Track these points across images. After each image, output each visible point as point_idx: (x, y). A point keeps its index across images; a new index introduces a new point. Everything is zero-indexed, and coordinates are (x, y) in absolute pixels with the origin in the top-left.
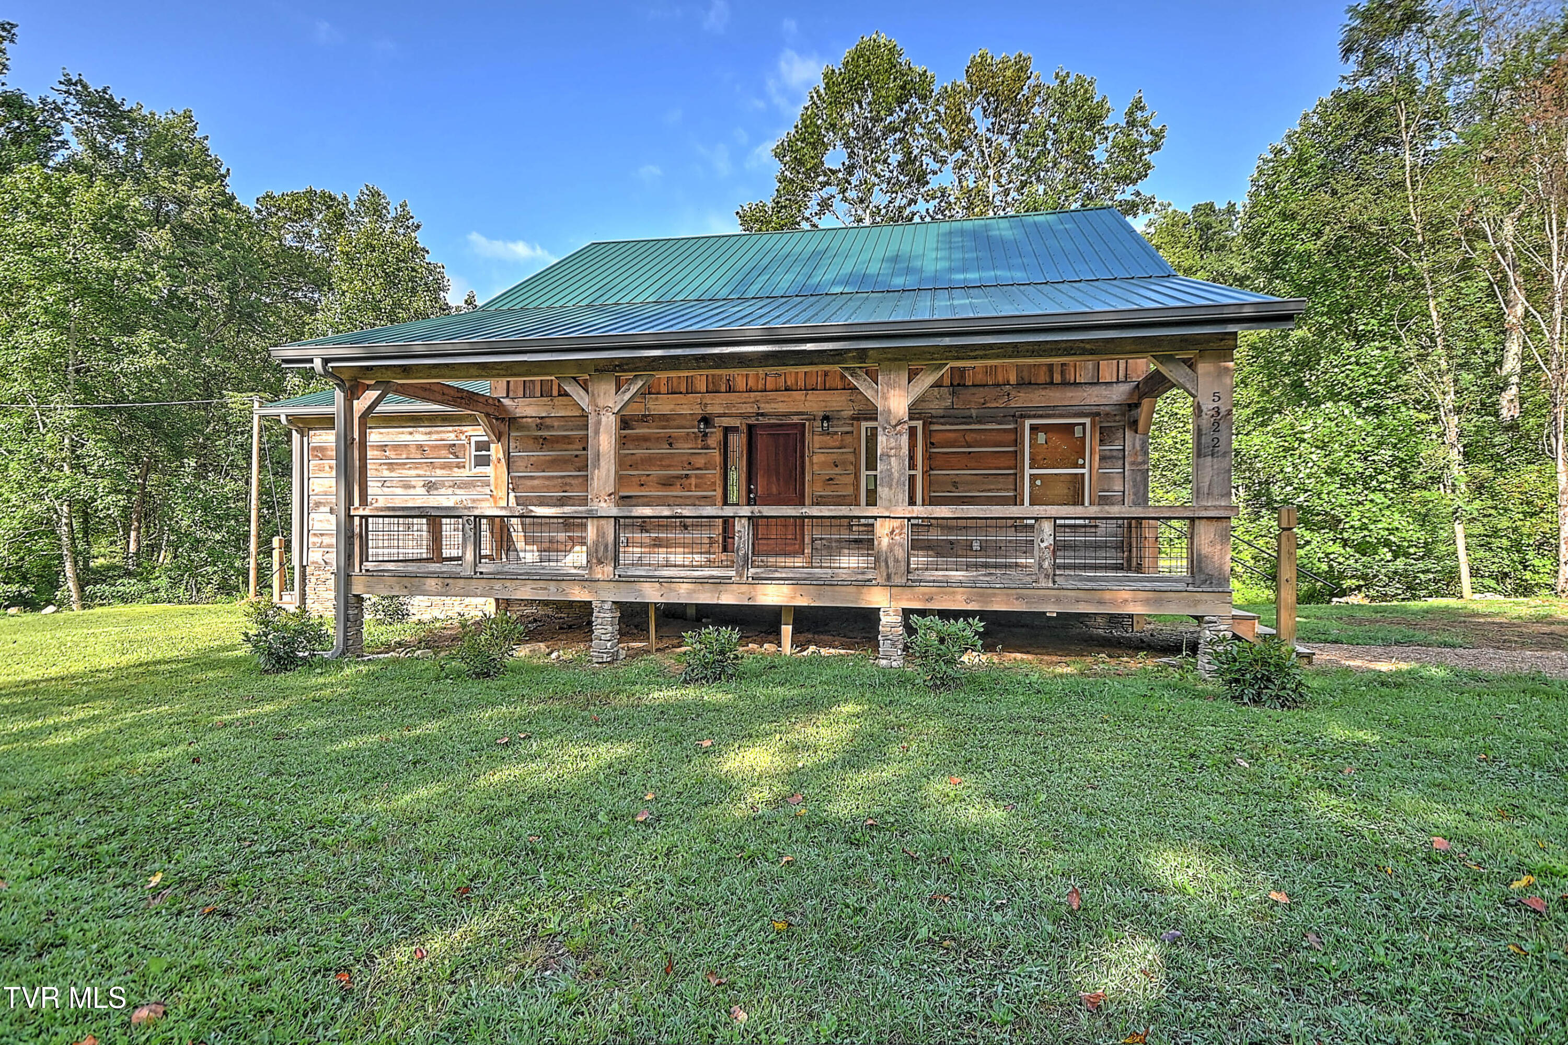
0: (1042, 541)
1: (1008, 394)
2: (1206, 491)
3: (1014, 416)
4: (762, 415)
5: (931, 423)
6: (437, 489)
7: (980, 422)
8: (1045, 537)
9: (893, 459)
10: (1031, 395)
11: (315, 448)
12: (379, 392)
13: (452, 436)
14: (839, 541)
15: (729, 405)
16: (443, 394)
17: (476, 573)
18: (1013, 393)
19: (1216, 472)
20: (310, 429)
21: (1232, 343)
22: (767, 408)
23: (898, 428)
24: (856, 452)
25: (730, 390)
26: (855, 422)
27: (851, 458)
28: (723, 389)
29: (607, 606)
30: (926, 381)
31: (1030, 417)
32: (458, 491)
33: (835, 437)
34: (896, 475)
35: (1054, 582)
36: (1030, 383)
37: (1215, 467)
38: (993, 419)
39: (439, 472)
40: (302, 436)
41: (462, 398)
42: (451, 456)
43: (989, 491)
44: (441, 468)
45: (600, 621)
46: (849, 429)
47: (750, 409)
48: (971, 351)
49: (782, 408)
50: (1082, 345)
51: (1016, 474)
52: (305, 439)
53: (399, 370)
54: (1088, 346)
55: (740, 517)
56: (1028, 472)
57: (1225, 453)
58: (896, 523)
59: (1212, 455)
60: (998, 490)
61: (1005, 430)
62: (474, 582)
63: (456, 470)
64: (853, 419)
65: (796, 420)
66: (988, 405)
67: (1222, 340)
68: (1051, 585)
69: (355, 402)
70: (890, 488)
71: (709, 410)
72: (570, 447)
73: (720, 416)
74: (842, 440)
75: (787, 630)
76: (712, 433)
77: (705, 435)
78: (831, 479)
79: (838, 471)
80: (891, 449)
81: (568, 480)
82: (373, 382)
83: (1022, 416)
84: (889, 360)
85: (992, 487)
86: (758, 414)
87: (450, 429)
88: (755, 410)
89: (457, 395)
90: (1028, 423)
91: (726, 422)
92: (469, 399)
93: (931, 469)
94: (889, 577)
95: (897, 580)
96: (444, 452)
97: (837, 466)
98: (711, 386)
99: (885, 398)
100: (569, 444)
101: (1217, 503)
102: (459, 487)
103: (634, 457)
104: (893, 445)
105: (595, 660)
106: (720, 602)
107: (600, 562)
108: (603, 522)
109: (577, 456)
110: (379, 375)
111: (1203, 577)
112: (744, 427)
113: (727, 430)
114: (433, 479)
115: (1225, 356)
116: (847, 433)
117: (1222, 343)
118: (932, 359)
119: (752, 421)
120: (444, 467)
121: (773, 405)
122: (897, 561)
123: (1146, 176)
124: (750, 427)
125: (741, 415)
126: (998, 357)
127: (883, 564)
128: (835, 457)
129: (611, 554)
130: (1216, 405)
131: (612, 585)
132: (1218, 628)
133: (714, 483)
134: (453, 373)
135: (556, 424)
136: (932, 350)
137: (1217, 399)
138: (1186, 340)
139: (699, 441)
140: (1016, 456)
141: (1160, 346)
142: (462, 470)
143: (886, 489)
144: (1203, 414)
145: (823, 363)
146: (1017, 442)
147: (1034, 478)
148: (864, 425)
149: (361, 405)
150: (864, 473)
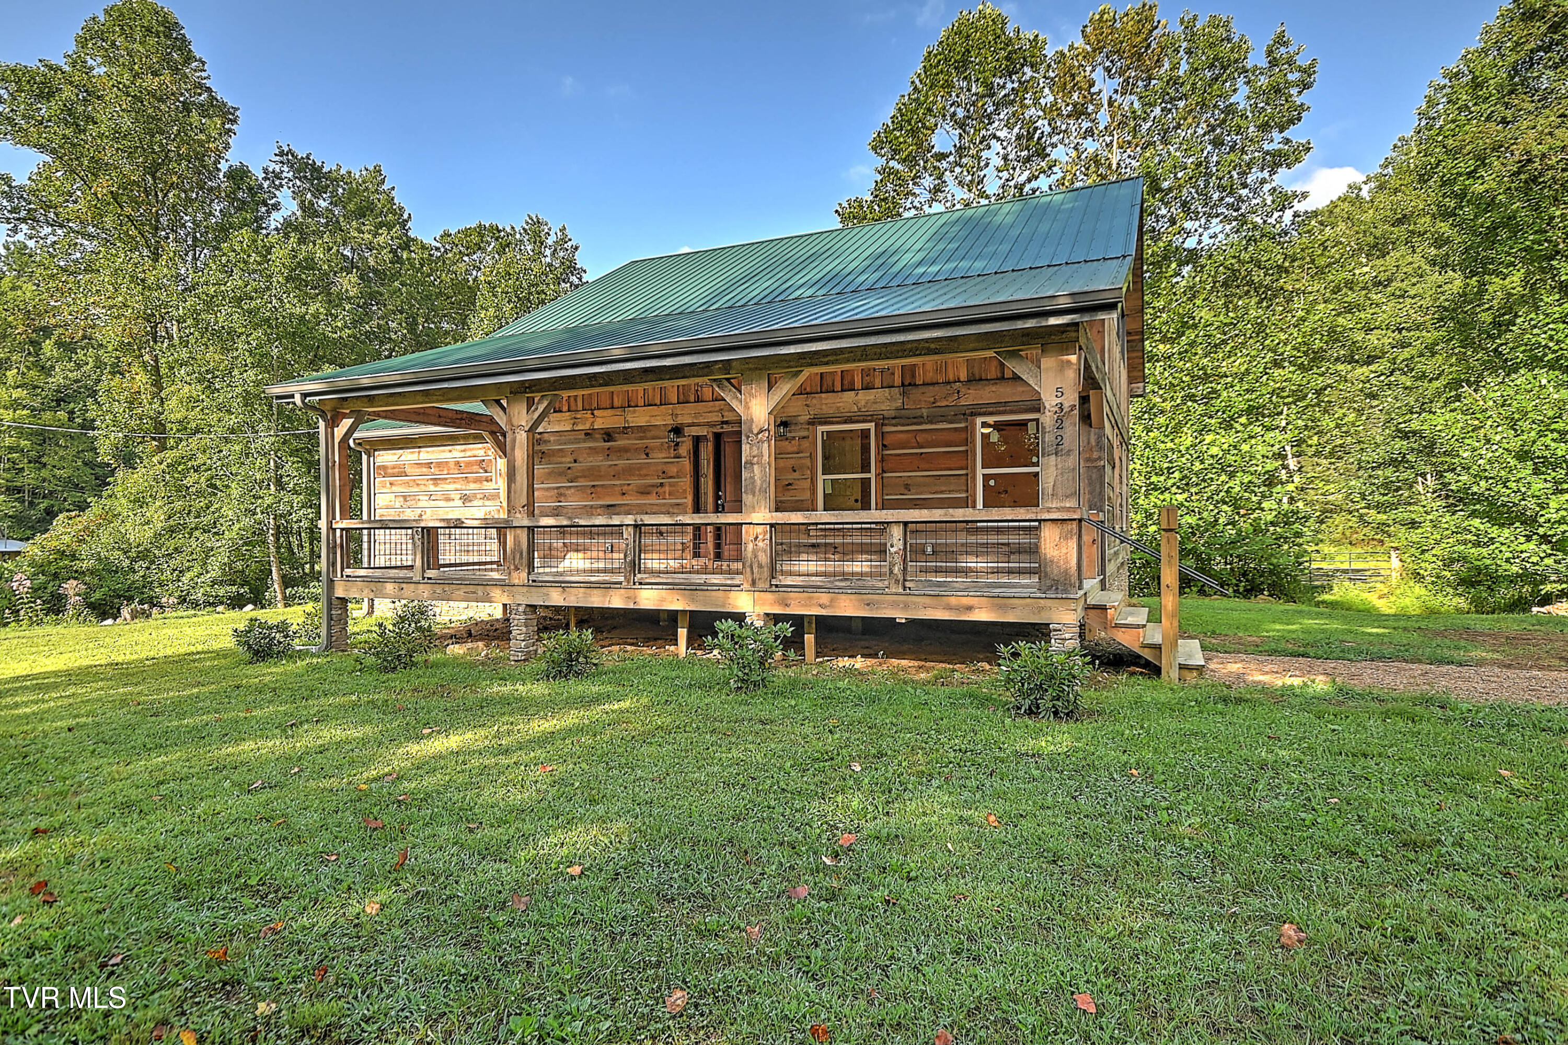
0: (892, 546)
1: (958, 392)
2: (1050, 492)
3: (964, 414)
4: (727, 423)
5: (883, 425)
6: (470, 501)
7: (931, 422)
8: (895, 542)
9: (756, 467)
10: (981, 392)
11: (379, 467)
12: (352, 420)
13: (481, 453)
14: (799, 545)
15: (697, 415)
16: (440, 416)
17: (424, 578)
18: (963, 390)
19: (1060, 471)
20: (375, 450)
21: (1074, 334)
23: (760, 436)
24: (812, 457)
25: (698, 400)
26: (811, 427)
27: (808, 462)
28: (692, 399)
29: (521, 609)
30: (785, 388)
31: (980, 414)
32: (487, 503)
33: (793, 442)
34: (758, 482)
35: (905, 588)
37: (1059, 466)
38: (943, 418)
39: (472, 486)
40: (369, 457)
41: (462, 419)
42: (481, 471)
43: (942, 492)
44: (475, 482)
45: (516, 622)
46: (805, 433)
47: (715, 418)
48: (824, 356)
50: (927, 345)
51: (967, 475)
52: (372, 459)
53: (366, 400)
55: (627, 525)
56: (980, 472)
57: (1069, 451)
58: (759, 529)
59: (1056, 454)
60: (950, 492)
61: (956, 429)
62: (421, 586)
63: (485, 483)
64: (809, 423)
66: (938, 404)
67: (1063, 332)
68: (901, 590)
69: (336, 429)
70: (754, 495)
71: (680, 420)
72: (563, 460)
73: (690, 425)
74: (799, 445)
75: (682, 633)
76: (683, 442)
77: (677, 444)
78: (790, 484)
79: (796, 475)
80: (754, 457)
81: (562, 491)
82: (348, 411)
83: (972, 414)
84: (750, 369)
85: (944, 488)
86: (723, 423)
87: (480, 446)
88: (720, 419)
89: (455, 416)
90: (979, 420)
91: (696, 431)
92: (471, 419)
93: (884, 471)
94: (754, 583)
95: (761, 585)
96: (475, 468)
97: (795, 471)
98: (681, 397)
99: (747, 407)
101: (1062, 505)
102: (488, 499)
103: (616, 468)
104: (755, 453)
105: (512, 658)
106: (611, 606)
107: (517, 569)
108: (519, 531)
109: (569, 468)
110: (351, 405)
111: (1049, 583)
112: (710, 437)
113: (697, 440)
114: (467, 492)
115: (1067, 349)
116: (804, 438)
117: (1064, 336)
118: (788, 367)
119: (718, 430)
120: (476, 481)
122: (760, 566)
124: (718, 437)
125: (710, 425)
126: (848, 361)
127: (748, 570)
128: (792, 462)
129: (525, 561)
130: (1059, 400)
131: (525, 589)
132: (1063, 637)
133: (685, 491)
134: (404, 400)
136: (787, 358)
137: (1060, 394)
138: (1028, 335)
139: (672, 451)
140: (968, 455)
141: (1002, 342)
142: (490, 483)
143: (750, 497)
144: (1046, 411)
145: (694, 376)
146: (968, 441)
147: (986, 477)
148: (821, 429)
149: (339, 432)
150: (821, 478)
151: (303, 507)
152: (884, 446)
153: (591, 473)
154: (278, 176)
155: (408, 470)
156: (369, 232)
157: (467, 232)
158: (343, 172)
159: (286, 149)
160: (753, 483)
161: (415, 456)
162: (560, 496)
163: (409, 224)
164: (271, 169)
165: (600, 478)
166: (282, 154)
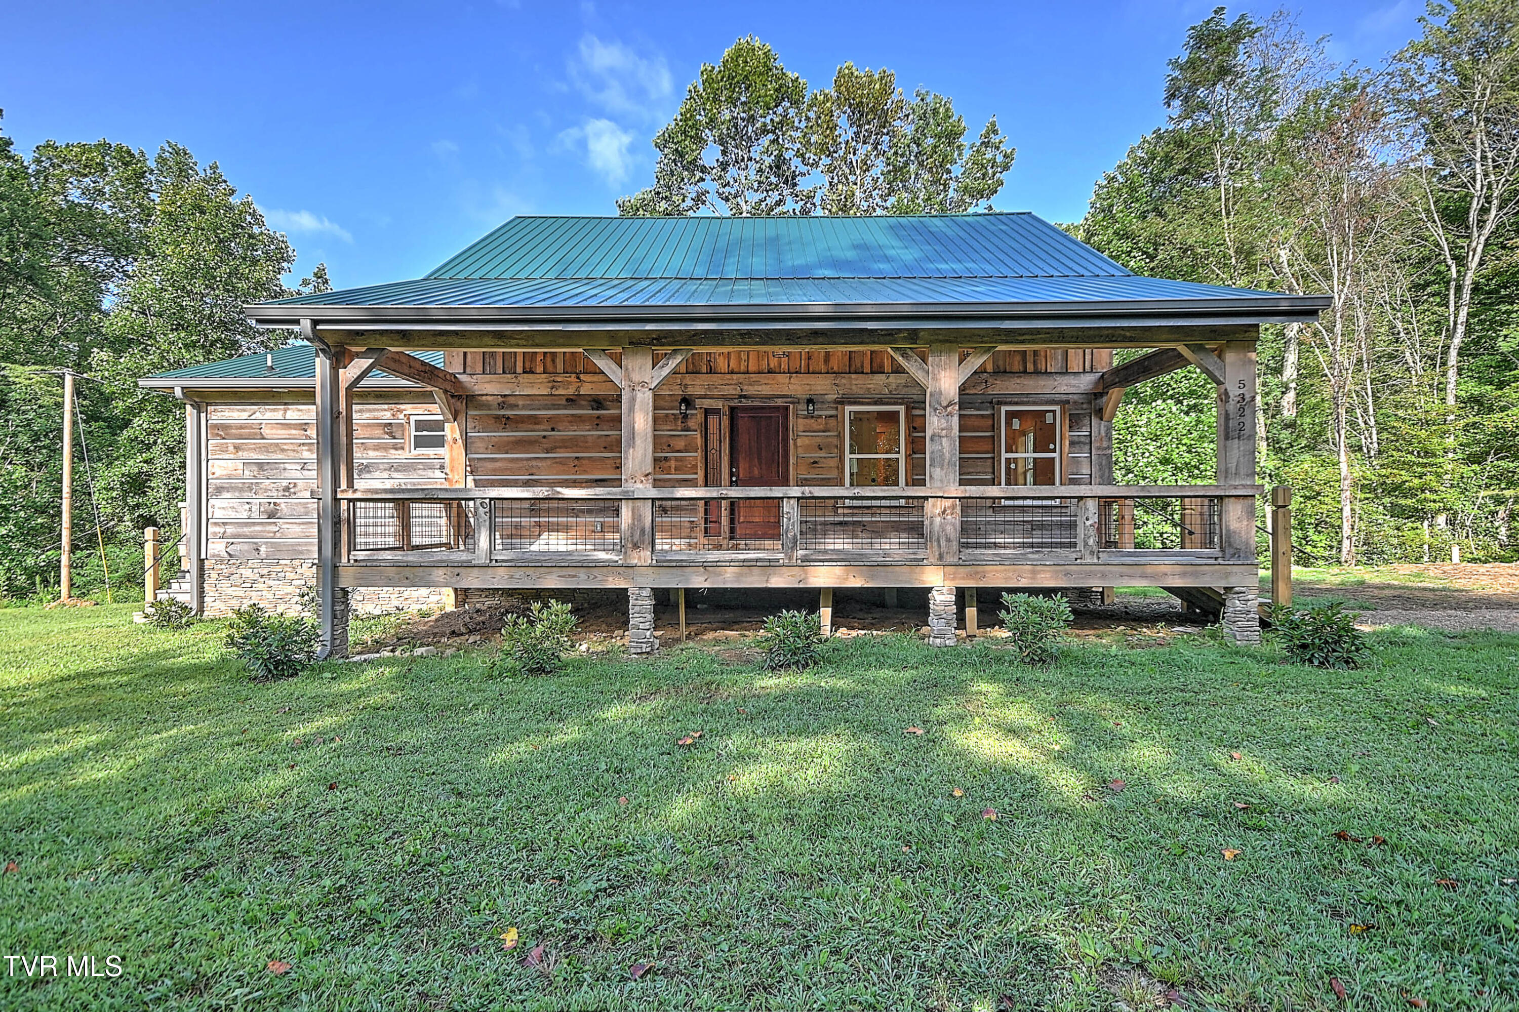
0: (1087, 519)
1: (986, 382)
2: (1234, 471)
3: (991, 402)
4: (745, 397)
5: (913, 408)
6: (369, 472)
7: (962, 409)
8: (1090, 516)
9: (944, 440)
10: (1007, 383)
11: (216, 426)
12: (371, 361)
13: (388, 414)
14: (824, 524)
15: (710, 387)
17: (491, 560)
18: (990, 380)
19: (1242, 453)
20: (207, 404)
21: (1255, 334)
22: (750, 390)
23: (949, 409)
24: (840, 436)
25: (711, 371)
26: (839, 406)
27: (835, 441)
28: (704, 369)
29: (646, 593)
30: (976, 362)
31: (1006, 403)
32: (395, 475)
33: (819, 420)
34: (947, 455)
35: (1099, 558)
36: (1005, 372)
37: (1242, 449)
38: (971, 405)
39: (372, 454)
40: (199, 413)
42: (387, 436)
43: (970, 474)
44: (374, 450)
45: (637, 609)
46: (833, 413)
47: (733, 391)
48: (1020, 335)
49: (766, 390)
51: (993, 458)
52: (203, 415)
54: (1128, 334)
55: (789, 498)
56: (1005, 456)
57: (1250, 436)
58: (948, 503)
59: (1239, 438)
60: (977, 473)
61: (982, 416)
62: (490, 570)
63: (393, 451)
64: (837, 403)
65: (780, 402)
66: (967, 392)
67: (1246, 332)
68: (1095, 561)
69: (341, 371)
70: (942, 469)
71: (690, 391)
72: (537, 427)
74: (826, 424)
75: (826, 613)
76: (692, 414)
77: (685, 417)
78: (815, 462)
79: (822, 454)
80: (942, 430)
81: (534, 462)
82: (363, 349)
83: (998, 403)
84: (940, 341)
86: (741, 396)
87: (386, 407)
88: (738, 392)
90: (1004, 409)
91: (707, 403)
92: (428, 373)
93: (914, 453)
94: (941, 557)
95: (949, 559)
96: (378, 432)
97: (821, 449)
98: (691, 367)
99: (936, 379)
100: (536, 424)
101: (1244, 483)
102: (397, 470)
103: (609, 439)
104: (944, 425)
105: (633, 650)
106: (769, 586)
107: (636, 546)
108: (639, 503)
109: (544, 437)
110: (372, 341)
111: (1232, 551)
112: (726, 410)
113: (707, 412)
114: (365, 462)
115: (1248, 347)
116: (831, 416)
117: (1247, 335)
118: (982, 342)
119: (735, 403)
120: (377, 448)
121: (756, 388)
122: (948, 540)
123: (996, 192)
124: (732, 409)
125: (724, 397)
127: (935, 544)
128: (819, 440)
129: (648, 538)
130: (1241, 391)
131: (651, 570)
132: (1246, 598)
133: (696, 466)
135: (520, 403)
136: (981, 333)
137: (1242, 386)
138: (1215, 331)
139: (679, 423)
140: (994, 440)
141: (1192, 336)
142: (400, 452)
143: (938, 470)
144: (1230, 400)
145: (874, 343)
146: (994, 427)
147: (1008, 461)
148: (848, 408)
149: (348, 375)
150: (848, 456)
152: (914, 428)
153: (574, 443)
155: (266, 431)
160: (943, 455)
161: (279, 415)
165: (586, 449)
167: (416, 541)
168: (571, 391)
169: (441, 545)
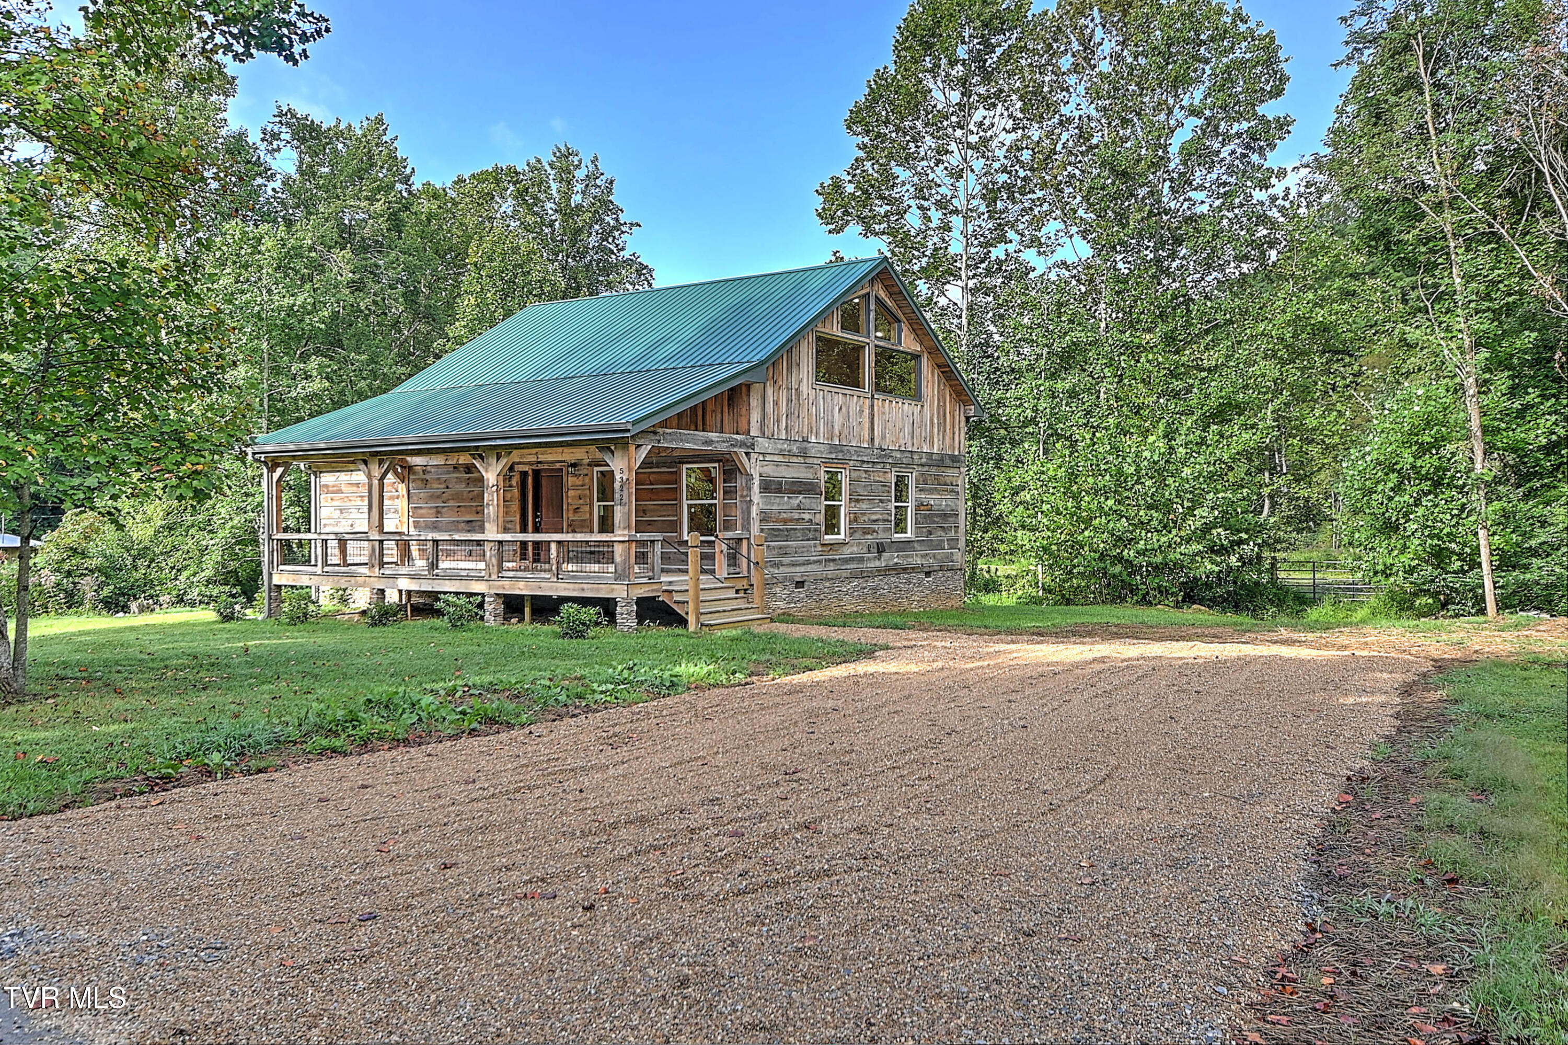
3: (676, 462)
4: (540, 462)
7: (658, 467)
9: (491, 507)
11: (323, 486)
15: (522, 456)
20: (321, 472)
22: (542, 458)
23: (493, 488)
24: (591, 489)
26: (590, 468)
27: (588, 493)
29: (375, 591)
30: (502, 463)
31: (684, 463)
33: (580, 478)
38: (665, 464)
43: (664, 516)
46: (587, 472)
47: (533, 459)
48: (520, 446)
49: (550, 458)
51: (676, 504)
56: (685, 503)
60: (668, 516)
64: (589, 465)
65: (558, 466)
69: (273, 474)
72: (440, 486)
73: (519, 463)
74: (584, 480)
76: (514, 475)
77: (511, 477)
78: (578, 508)
79: (581, 502)
80: (490, 500)
81: (439, 509)
82: (281, 462)
83: (680, 463)
84: (489, 451)
85: (665, 513)
86: (538, 462)
88: (535, 459)
90: (685, 466)
91: (522, 468)
97: (581, 499)
99: (487, 472)
104: (491, 498)
108: (374, 542)
111: (617, 576)
112: (530, 472)
113: (524, 475)
116: (586, 475)
118: (503, 452)
119: (534, 467)
121: (545, 456)
124: (535, 471)
125: (530, 463)
128: (579, 492)
132: (622, 605)
133: (516, 515)
136: (504, 446)
139: (507, 482)
140: (676, 491)
146: (677, 480)
147: (690, 506)
148: (596, 469)
149: (276, 476)
150: (596, 504)
151: (290, 505)
153: (457, 497)
154: (276, 136)
155: (343, 488)
156: (367, 198)
157: (479, 178)
158: (342, 126)
159: (285, 109)
160: (490, 516)
161: (348, 478)
162: (438, 513)
163: (412, 179)
164: (269, 129)
165: (463, 500)
166: (281, 115)
167: (350, 560)
168: (454, 462)
169: (392, 563)
